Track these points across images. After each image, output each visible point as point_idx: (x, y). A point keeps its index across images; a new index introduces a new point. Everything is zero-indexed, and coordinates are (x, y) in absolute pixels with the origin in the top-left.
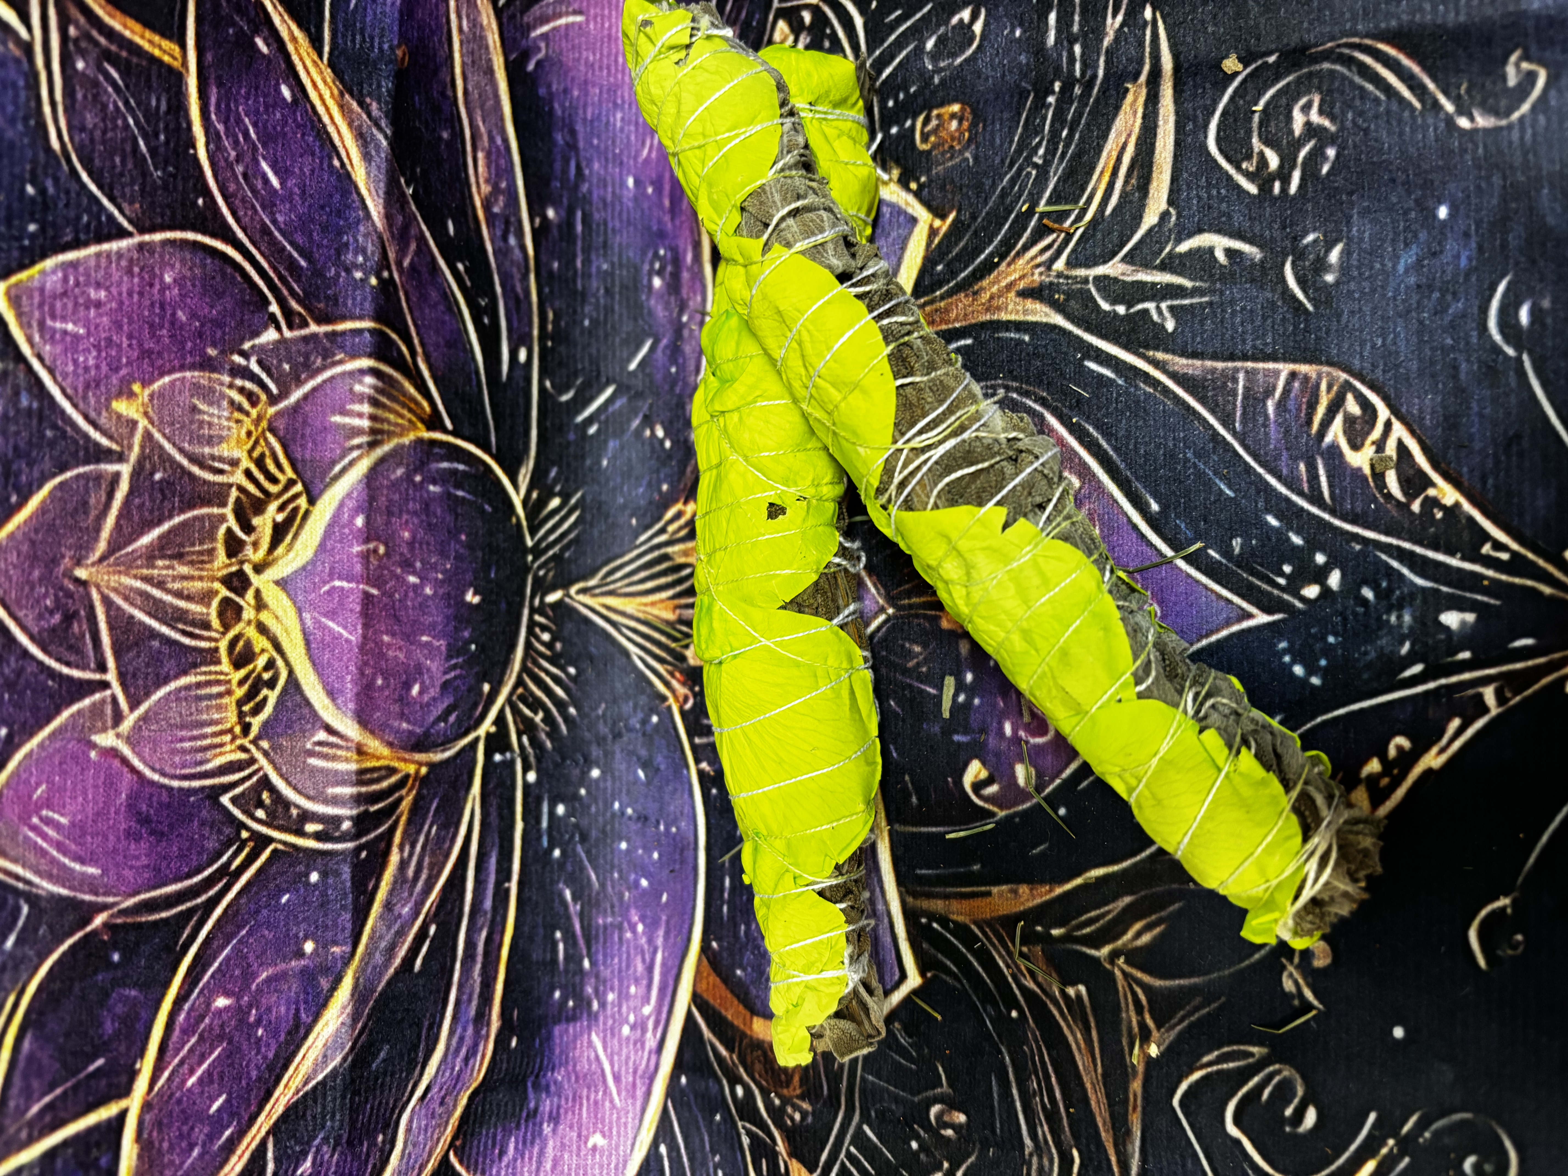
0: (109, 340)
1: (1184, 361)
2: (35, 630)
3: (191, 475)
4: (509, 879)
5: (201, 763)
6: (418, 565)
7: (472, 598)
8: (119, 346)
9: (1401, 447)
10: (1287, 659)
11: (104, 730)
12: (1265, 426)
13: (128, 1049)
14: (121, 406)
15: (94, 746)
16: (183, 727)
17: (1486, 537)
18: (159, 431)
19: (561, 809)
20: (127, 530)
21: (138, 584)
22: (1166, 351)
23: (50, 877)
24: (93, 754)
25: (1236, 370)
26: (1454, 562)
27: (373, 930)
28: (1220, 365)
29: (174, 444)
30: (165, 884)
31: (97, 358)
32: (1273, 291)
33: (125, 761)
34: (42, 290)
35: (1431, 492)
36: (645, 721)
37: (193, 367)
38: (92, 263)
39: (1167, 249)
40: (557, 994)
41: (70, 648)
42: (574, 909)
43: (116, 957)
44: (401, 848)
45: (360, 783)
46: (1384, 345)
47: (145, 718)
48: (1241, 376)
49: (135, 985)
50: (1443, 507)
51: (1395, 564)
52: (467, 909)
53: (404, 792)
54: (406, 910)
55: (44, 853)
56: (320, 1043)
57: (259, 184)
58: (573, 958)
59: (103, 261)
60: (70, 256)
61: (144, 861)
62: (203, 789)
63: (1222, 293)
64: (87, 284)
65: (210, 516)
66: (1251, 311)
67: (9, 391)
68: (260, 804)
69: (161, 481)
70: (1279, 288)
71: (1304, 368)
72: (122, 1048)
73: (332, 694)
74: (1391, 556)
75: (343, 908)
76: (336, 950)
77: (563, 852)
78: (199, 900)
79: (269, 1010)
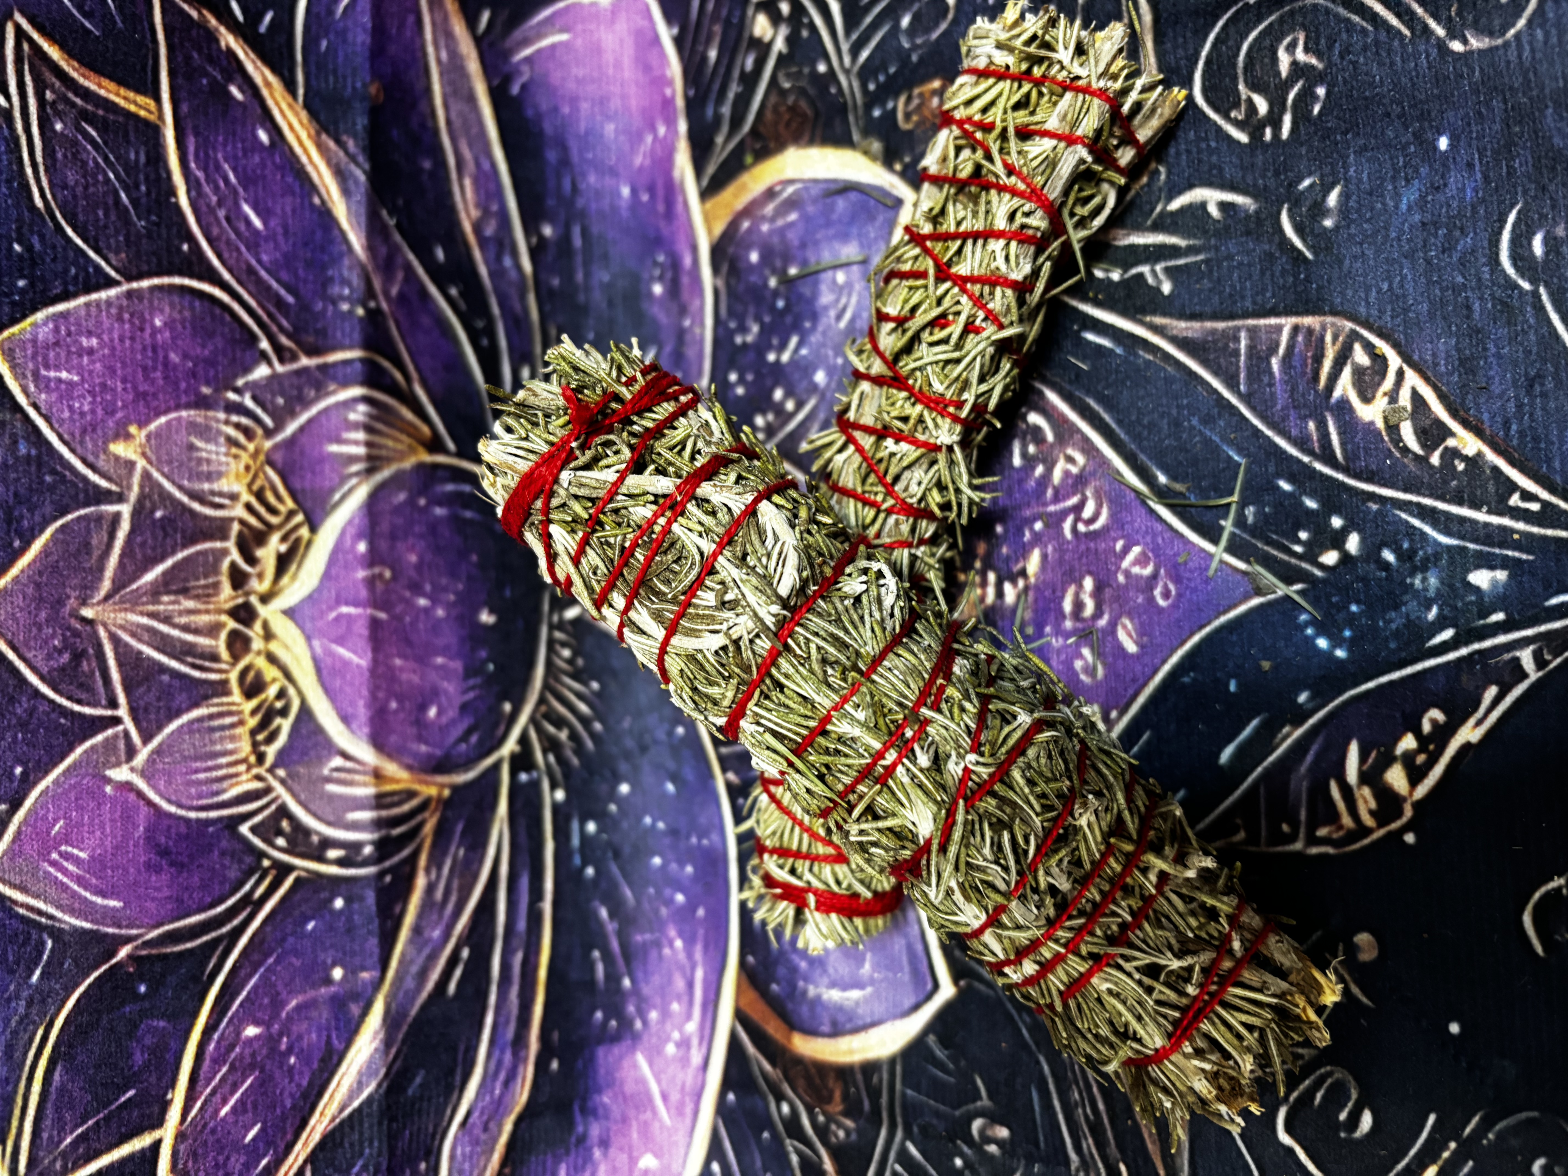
0: (103, 385)
1: (1183, 324)
2: (45, 670)
3: (192, 512)
4: (542, 899)
5: (217, 793)
6: (428, 588)
7: (486, 618)
8: (113, 390)
9: (1416, 396)
10: (1309, 631)
11: (118, 764)
12: (1271, 385)
13: (159, 1079)
14: (119, 448)
15: (109, 781)
16: (196, 758)
17: (1513, 487)
18: (159, 470)
19: (591, 827)
20: (130, 568)
21: (144, 620)
22: (1164, 314)
23: (72, 912)
24: (108, 789)
25: (1238, 329)
26: (1481, 516)
27: (402, 954)
28: (1221, 325)
29: (174, 483)
30: (188, 914)
31: (91, 403)
32: (1270, 242)
33: (140, 794)
34: (34, 341)
35: (1451, 442)
36: (671, 733)
37: (188, 406)
38: (83, 313)
39: (1159, 208)
40: (599, 1015)
41: (81, 686)
42: (611, 928)
43: (143, 989)
44: (428, 870)
45: (378, 807)
46: (1390, 288)
47: (158, 751)
48: (1243, 334)
49: (163, 1016)
50: (1465, 458)
51: (1416, 522)
52: (500, 930)
53: (426, 814)
54: (436, 933)
55: (65, 888)
56: (353, 1068)
57: (243, 229)
58: (613, 977)
59: (93, 310)
60: (61, 307)
61: (166, 893)
62: (220, 819)
63: (1217, 249)
64: (80, 333)
65: (213, 551)
66: (1250, 265)
67: (7, 441)
68: (279, 832)
69: (163, 518)
70: (1277, 239)
71: (1308, 321)
72: (153, 1079)
73: (346, 719)
74: (1411, 514)
75: (370, 932)
76: (365, 975)
77: (598, 871)
78: (224, 930)
79: (300, 1037)
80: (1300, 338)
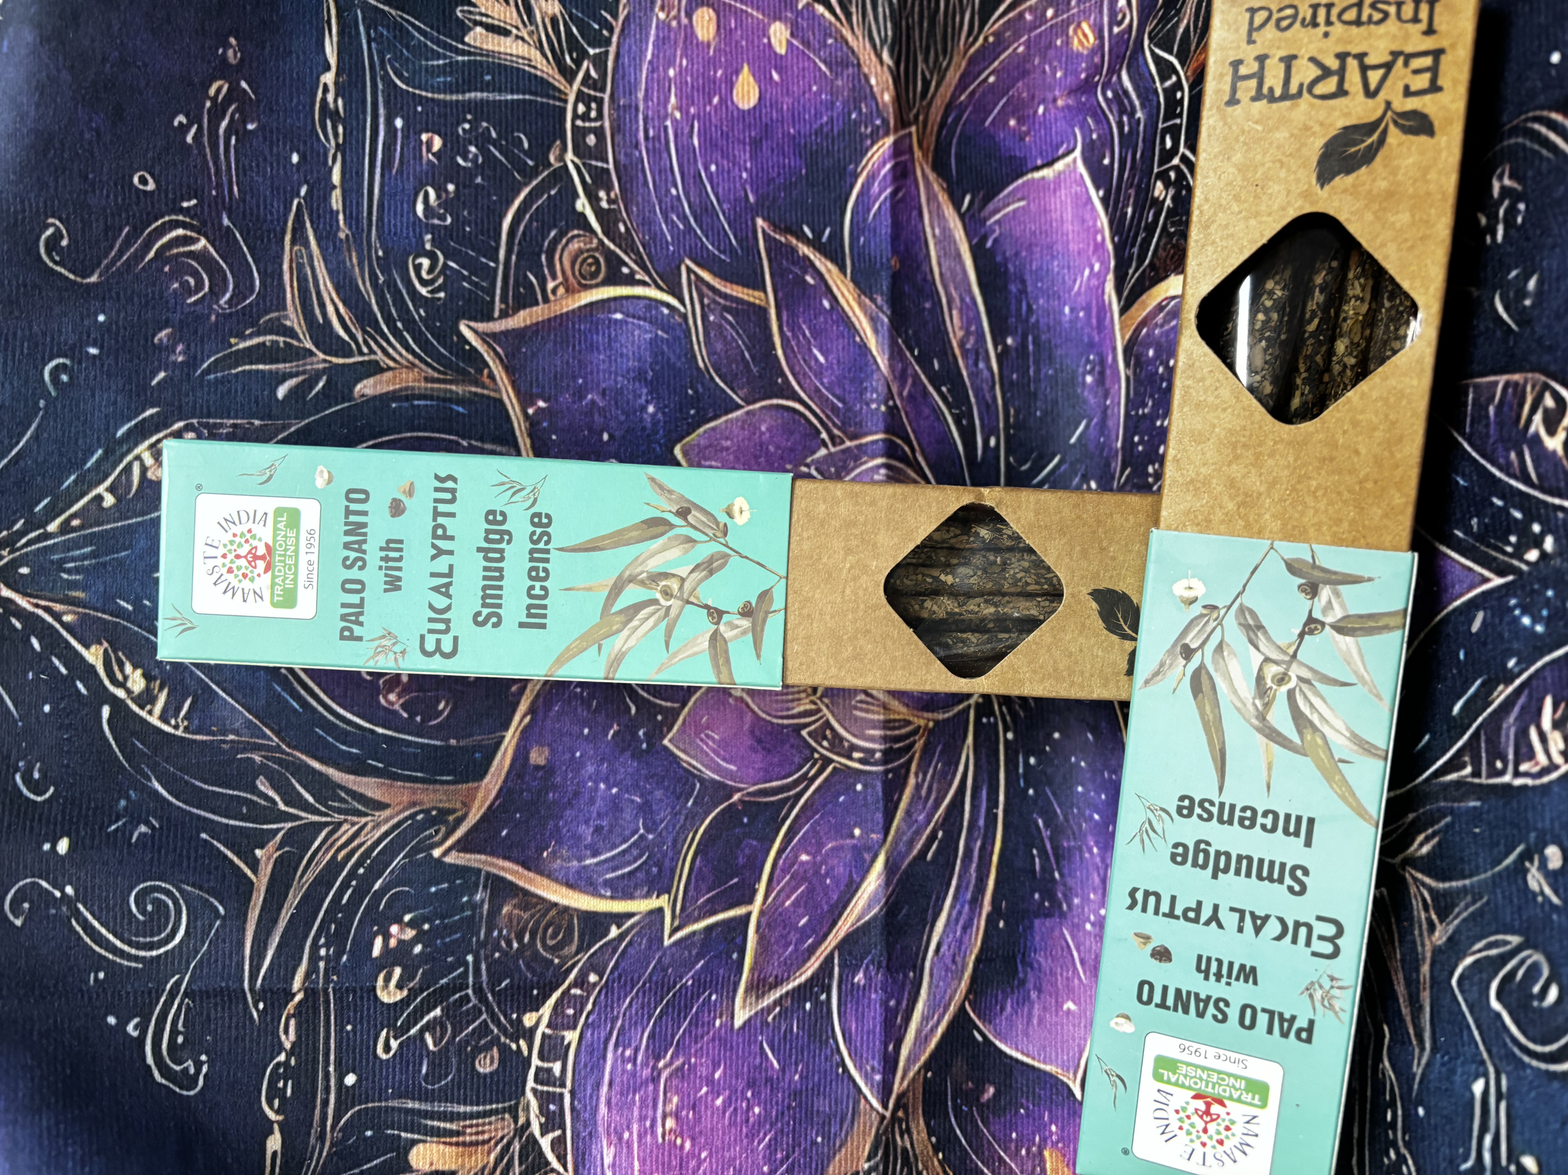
4: (997, 807)
5: (790, 709)
10: (1517, 612)
12: (1488, 426)
13: (751, 876)
15: (731, 696)
19: (1032, 761)
23: (710, 770)
25: (1467, 386)
27: (898, 829)
30: (771, 781)
32: (1488, 316)
33: (747, 706)
34: (698, 444)
38: (723, 427)
40: (1037, 896)
42: (1046, 834)
43: (745, 821)
44: (917, 774)
45: (885, 728)
48: (1471, 390)
49: (755, 838)
52: (965, 824)
53: (917, 737)
54: (921, 817)
56: (866, 896)
57: (813, 363)
58: (1047, 869)
59: (728, 424)
60: (711, 424)
61: (759, 766)
62: (790, 725)
64: (721, 439)
68: (825, 738)
70: (1492, 316)
71: (1516, 377)
72: (748, 875)
75: (877, 809)
76: (874, 836)
77: (1036, 791)
78: (792, 793)
79: (833, 868)
80: (1510, 390)
